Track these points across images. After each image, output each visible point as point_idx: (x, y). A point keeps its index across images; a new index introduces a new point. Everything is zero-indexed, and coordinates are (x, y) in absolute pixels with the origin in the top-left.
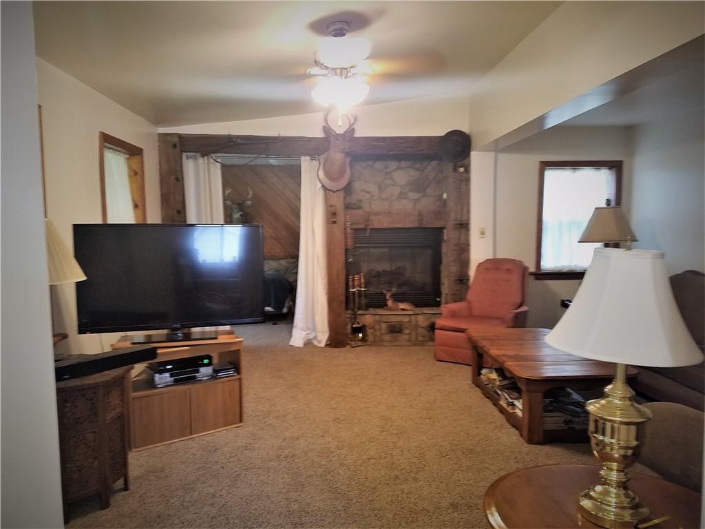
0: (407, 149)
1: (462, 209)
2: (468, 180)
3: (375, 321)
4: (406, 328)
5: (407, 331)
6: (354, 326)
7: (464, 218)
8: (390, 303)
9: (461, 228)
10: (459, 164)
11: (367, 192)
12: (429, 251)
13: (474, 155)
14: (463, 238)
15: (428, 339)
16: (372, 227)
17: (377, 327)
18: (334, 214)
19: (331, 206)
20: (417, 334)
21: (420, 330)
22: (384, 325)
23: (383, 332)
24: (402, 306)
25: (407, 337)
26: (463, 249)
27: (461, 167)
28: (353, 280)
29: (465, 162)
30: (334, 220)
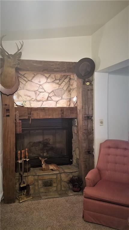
0: (55, 69)
1: (89, 108)
2: (92, 90)
3: (35, 180)
4: (54, 183)
5: (54, 185)
6: (21, 186)
7: (90, 113)
8: (44, 166)
9: (88, 119)
10: (87, 80)
11: (28, 96)
12: (65, 131)
13: (96, 75)
14: (89, 126)
15: (68, 189)
16: (33, 118)
17: (36, 183)
18: (8, 110)
19: (6, 105)
20: (61, 186)
21: (63, 183)
22: (40, 182)
23: (40, 187)
24: (51, 167)
25: (55, 189)
26: (90, 133)
27: (88, 82)
28: (21, 153)
29: (90, 78)
30: (8, 114)
